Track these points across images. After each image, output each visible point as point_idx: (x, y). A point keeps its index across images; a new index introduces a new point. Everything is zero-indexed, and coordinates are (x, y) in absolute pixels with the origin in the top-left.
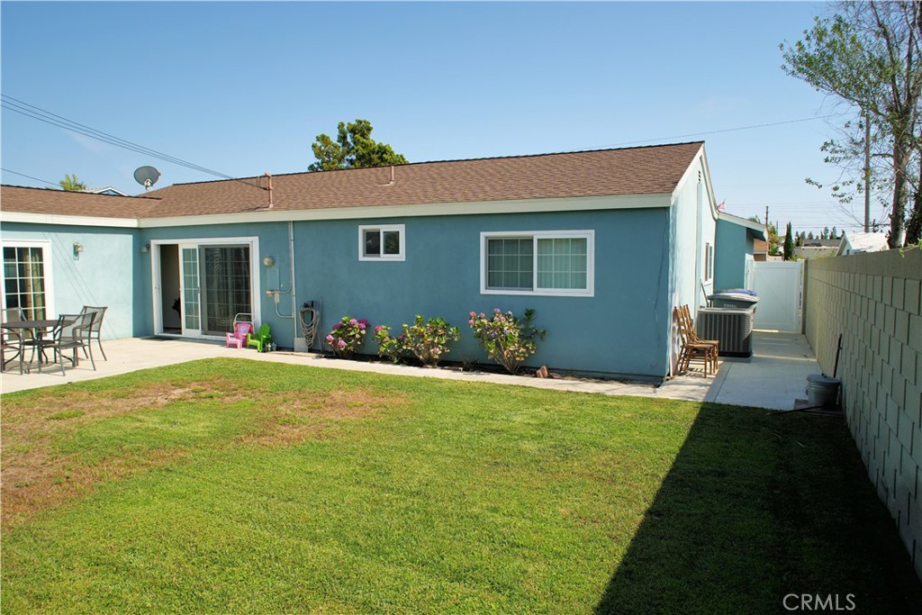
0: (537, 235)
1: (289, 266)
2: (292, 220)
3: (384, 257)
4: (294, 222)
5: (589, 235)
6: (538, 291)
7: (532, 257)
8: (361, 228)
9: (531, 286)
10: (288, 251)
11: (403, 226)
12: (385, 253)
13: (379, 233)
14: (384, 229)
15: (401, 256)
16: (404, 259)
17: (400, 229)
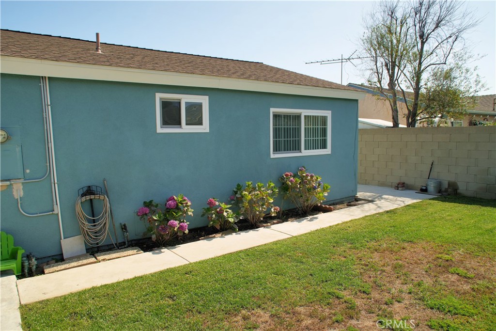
0: (305, 112)
1: (45, 141)
2: (47, 75)
3: (186, 129)
4: (49, 78)
5: (328, 114)
6: (305, 153)
7: (299, 129)
8: (159, 96)
10: (43, 120)
11: (207, 97)
13: (179, 103)
14: (185, 99)
15: (205, 127)
16: (208, 130)
17: (204, 100)
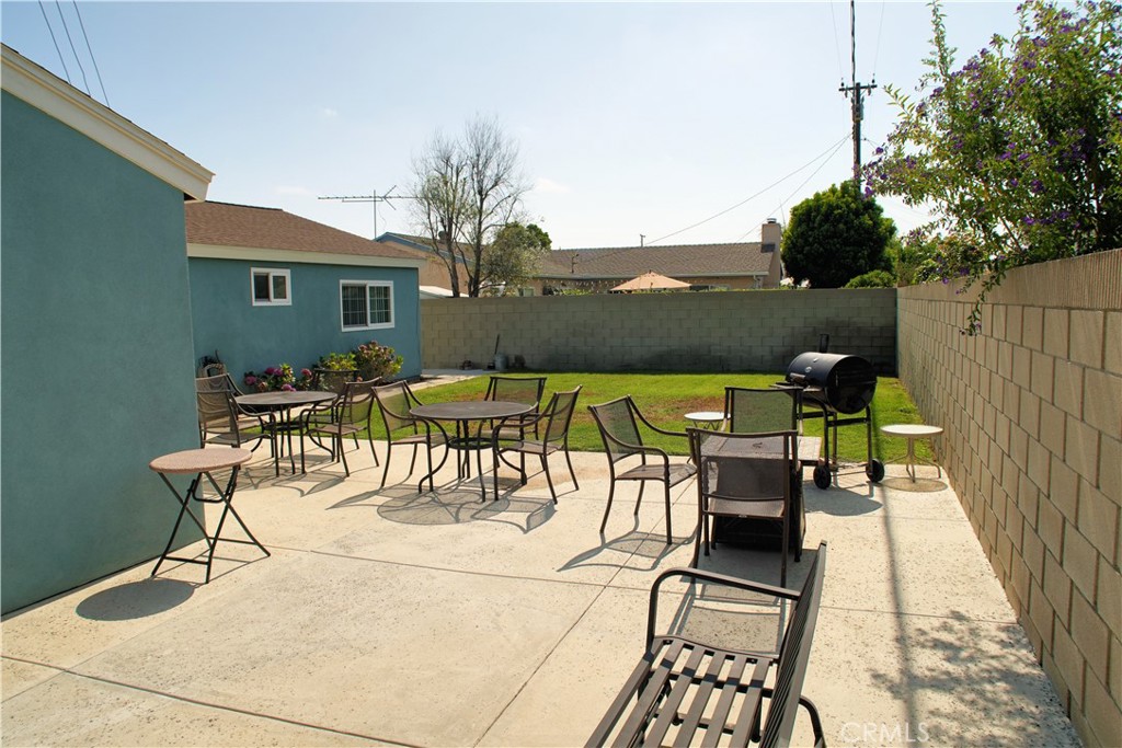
0: (370, 283)
3: (275, 302)
5: (390, 284)
6: (372, 326)
7: (365, 301)
8: (254, 270)
9: (365, 323)
11: (289, 271)
12: (275, 297)
13: (269, 277)
14: (273, 272)
15: (287, 301)
16: (290, 304)
17: (286, 273)
